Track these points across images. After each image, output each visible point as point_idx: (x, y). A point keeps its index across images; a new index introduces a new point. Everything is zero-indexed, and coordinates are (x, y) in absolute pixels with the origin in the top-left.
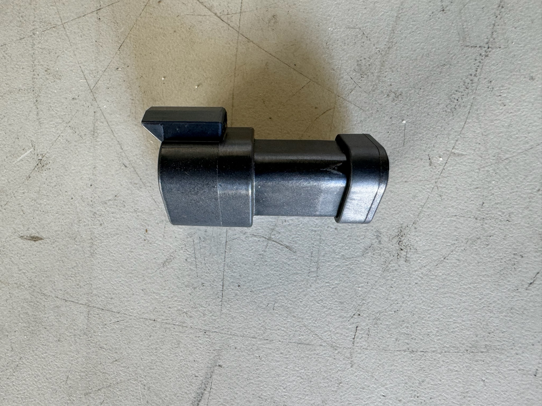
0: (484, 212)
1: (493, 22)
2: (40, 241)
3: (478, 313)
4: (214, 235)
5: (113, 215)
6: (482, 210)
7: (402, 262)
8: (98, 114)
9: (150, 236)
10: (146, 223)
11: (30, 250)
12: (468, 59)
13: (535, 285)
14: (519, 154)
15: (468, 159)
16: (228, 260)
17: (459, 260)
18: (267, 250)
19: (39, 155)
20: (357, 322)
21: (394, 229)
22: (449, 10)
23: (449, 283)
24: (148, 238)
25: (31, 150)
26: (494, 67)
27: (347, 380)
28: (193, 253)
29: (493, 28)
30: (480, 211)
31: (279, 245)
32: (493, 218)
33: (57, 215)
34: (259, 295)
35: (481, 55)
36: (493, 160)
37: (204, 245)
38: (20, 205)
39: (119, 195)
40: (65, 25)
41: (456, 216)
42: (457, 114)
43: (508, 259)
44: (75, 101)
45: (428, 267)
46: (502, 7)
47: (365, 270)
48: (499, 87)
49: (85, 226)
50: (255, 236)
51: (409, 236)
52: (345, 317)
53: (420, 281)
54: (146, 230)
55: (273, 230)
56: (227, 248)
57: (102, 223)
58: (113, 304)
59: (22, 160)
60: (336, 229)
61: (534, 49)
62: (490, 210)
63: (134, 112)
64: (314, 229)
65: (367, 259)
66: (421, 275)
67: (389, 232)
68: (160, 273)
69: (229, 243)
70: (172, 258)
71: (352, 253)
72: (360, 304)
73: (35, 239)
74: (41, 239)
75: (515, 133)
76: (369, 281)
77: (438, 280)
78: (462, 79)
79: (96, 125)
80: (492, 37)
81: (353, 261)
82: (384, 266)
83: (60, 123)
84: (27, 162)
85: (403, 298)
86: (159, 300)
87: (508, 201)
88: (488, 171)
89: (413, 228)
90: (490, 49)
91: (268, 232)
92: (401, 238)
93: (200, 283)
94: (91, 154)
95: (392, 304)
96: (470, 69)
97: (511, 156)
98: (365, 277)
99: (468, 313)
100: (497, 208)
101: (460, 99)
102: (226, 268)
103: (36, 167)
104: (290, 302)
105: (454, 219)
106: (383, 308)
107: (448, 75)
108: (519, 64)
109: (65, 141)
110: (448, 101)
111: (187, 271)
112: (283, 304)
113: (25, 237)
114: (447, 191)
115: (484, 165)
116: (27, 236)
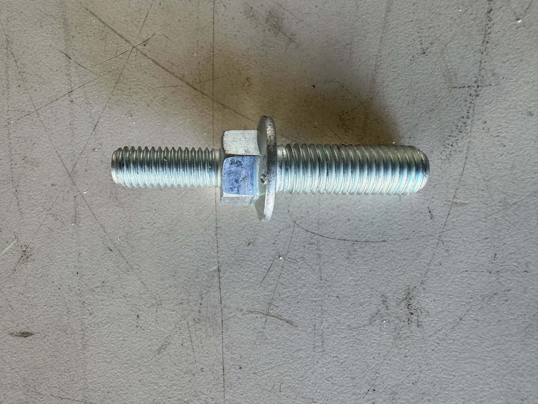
0: (498, 265)
1: (480, 59)
2: (31, 337)
3: (506, 378)
4: (208, 315)
5: (102, 302)
6: (495, 262)
7: (414, 327)
8: (78, 199)
9: (143, 322)
10: (136, 308)
11: (21, 347)
12: (458, 100)
14: (528, 196)
15: (472, 208)
16: (226, 341)
17: (477, 320)
18: (266, 326)
19: (23, 247)
20: (373, 399)
21: (400, 291)
22: (430, 52)
23: (469, 347)
24: (140, 325)
25: (15, 242)
26: (487, 107)
28: (188, 337)
29: (480, 66)
30: (492, 263)
31: (278, 320)
32: (509, 270)
33: (45, 307)
34: (263, 377)
35: (470, 95)
36: (500, 206)
37: (199, 327)
38: (8, 301)
39: (106, 281)
40: (39, 111)
41: (467, 271)
42: (453, 160)
43: (531, 314)
44: (54, 187)
45: (443, 331)
46: (487, 42)
47: (374, 340)
48: (496, 127)
49: (74, 316)
50: (252, 312)
51: (418, 298)
52: (359, 394)
53: (436, 347)
54: (138, 316)
55: (270, 304)
56: (224, 328)
57: (92, 312)
58: (111, 398)
59: (6, 253)
60: (337, 297)
61: (528, 82)
62: (504, 262)
63: (114, 192)
64: (313, 299)
65: (375, 327)
66: (437, 341)
67: (395, 295)
68: (156, 361)
69: (225, 322)
70: (167, 344)
71: (358, 322)
72: (374, 378)
73: (25, 335)
74: (31, 334)
75: (519, 174)
76: (380, 351)
77: (456, 344)
78: (454, 123)
79: (78, 210)
80: (480, 75)
81: (361, 331)
82: (394, 334)
83: (42, 211)
84: (12, 255)
85: (420, 367)
86: (158, 390)
87: (523, 249)
88: (496, 219)
89: (421, 289)
90: (480, 88)
91: (265, 307)
92: (410, 301)
93: (199, 369)
94: (75, 240)
95: (409, 376)
96: (462, 111)
97: (518, 200)
98: (375, 348)
99: (495, 378)
100: (512, 259)
101: (454, 144)
102: (225, 350)
103: (20, 259)
104: (297, 382)
105: (465, 274)
106: (400, 380)
107: (439, 120)
108: (514, 100)
109: (47, 229)
110: (442, 148)
111: (185, 356)
112: (290, 384)
113: (15, 333)
114: (452, 245)
115: (490, 213)
116: (17, 333)
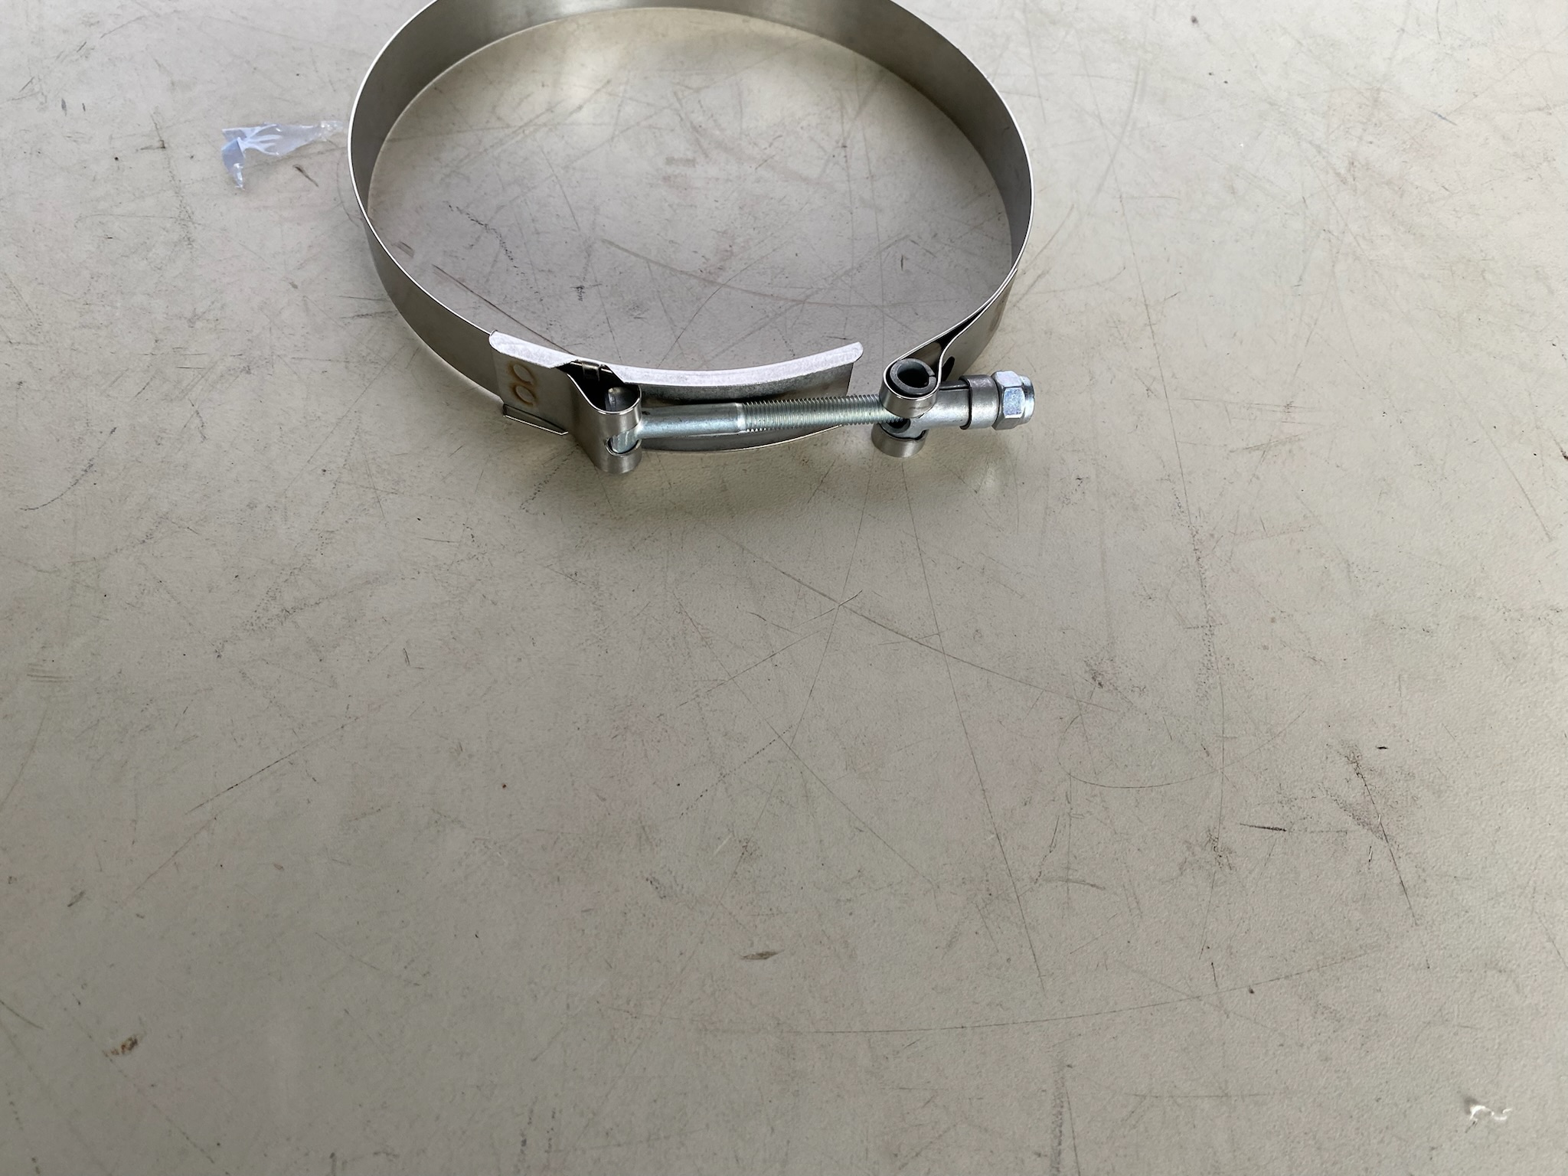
1: (1204, 602)
2: (773, 957)
7: (1227, 870)
11: (761, 973)
13: (1374, 862)
18: (1070, 895)
19: (742, 841)
20: (1210, 958)
21: (1202, 834)
25: (730, 836)
26: (1225, 644)
27: (1231, 1037)
28: (982, 922)
29: (1206, 608)
31: (1082, 885)
33: (786, 915)
35: (1206, 634)
38: (732, 915)
40: (736, 679)
42: (1210, 697)
45: (1257, 870)
46: (1205, 587)
47: (1191, 891)
48: (1239, 662)
49: (830, 920)
50: (1050, 881)
51: (1221, 838)
52: (1193, 955)
53: (1256, 888)
55: (1068, 868)
56: (1022, 905)
57: (852, 910)
59: (719, 853)
60: (1139, 850)
64: (1114, 856)
65: (1188, 877)
66: (1254, 881)
67: (1198, 839)
68: (948, 960)
69: (1020, 897)
70: (957, 935)
71: (1169, 874)
72: (1204, 934)
73: (764, 956)
74: (774, 954)
76: (1202, 903)
77: (1275, 882)
78: (1198, 661)
79: (808, 788)
80: (1209, 616)
81: (1174, 884)
82: (1209, 881)
83: (760, 796)
84: (726, 854)
88: (1269, 749)
89: (1221, 828)
90: (1212, 628)
91: (1063, 873)
92: (1214, 843)
93: (1004, 959)
96: (1203, 650)
97: (1283, 729)
101: (1206, 681)
103: (741, 857)
106: (1231, 931)
108: (1246, 637)
113: (750, 956)
114: (1237, 780)
116: (753, 955)
